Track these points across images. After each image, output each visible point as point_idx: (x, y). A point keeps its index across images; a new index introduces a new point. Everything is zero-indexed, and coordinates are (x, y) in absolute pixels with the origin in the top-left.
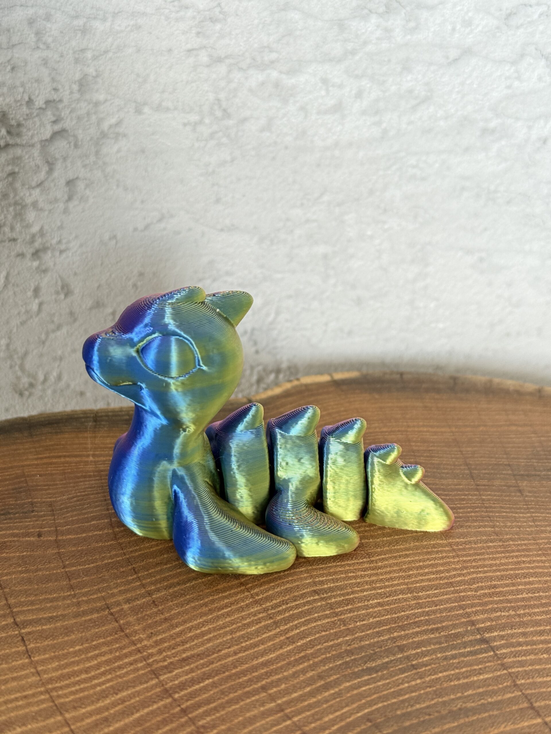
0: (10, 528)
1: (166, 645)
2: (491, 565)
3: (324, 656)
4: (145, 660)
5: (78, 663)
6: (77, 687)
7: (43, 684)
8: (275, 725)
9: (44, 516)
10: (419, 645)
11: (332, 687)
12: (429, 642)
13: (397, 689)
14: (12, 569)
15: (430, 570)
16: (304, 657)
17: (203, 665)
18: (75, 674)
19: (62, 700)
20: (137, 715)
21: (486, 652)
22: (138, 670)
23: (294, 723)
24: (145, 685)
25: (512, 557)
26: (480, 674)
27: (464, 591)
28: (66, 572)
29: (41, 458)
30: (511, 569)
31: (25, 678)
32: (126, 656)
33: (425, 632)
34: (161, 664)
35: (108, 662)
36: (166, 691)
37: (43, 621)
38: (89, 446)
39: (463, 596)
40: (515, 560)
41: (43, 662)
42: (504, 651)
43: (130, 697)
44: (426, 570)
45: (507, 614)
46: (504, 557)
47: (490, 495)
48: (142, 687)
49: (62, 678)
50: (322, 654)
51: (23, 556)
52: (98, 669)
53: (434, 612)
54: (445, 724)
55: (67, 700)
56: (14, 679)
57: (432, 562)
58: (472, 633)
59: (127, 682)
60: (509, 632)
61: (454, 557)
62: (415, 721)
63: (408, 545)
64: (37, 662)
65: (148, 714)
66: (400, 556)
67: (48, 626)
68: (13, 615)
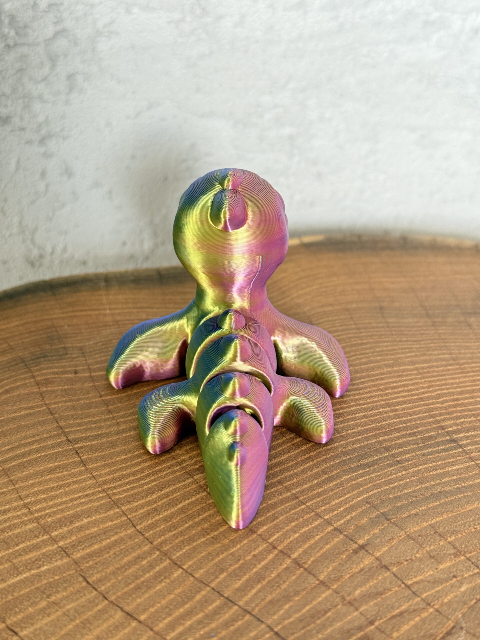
0: (50, 368)
2: (452, 384)
3: (325, 457)
4: (180, 465)
5: (126, 468)
6: (128, 487)
7: (100, 486)
8: (293, 509)
9: (77, 357)
10: (401, 445)
11: (335, 479)
12: (409, 443)
13: (387, 479)
14: (58, 399)
15: (403, 389)
16: (309, 458)
18: (124, 477)
19: (117, 497)
20: (181, 505)
21: (456, 449)
22: (175, 472)
23: (307, 507)
24: (183, 483)
25: (469, 377)
26: (453, 465)
27: (433, 404)
28: (103, 400)
29: (66, 313)
30: (469, 386)
31: (84, 481)
33: (404, 436)
34: (194, 467)
35: (149, 467)
36: (201, 487)
37: (91, 438)
38: (105, 301)
39: (432, 408)
40: (471, 379)
41: (96, 469)
42: (470, 448)
43: (173, 492)
44: (400, 389)
45: (469, 420)
46: (461, 377)
47: (444, 329)
48: (181, 484)
49: (114, 480)
50: (323, 455)
51: (65, 389)
52: (143, 472)
53: (410, 421)
54: (430, 503)
55: (121, 496)
56: (74, 482)
57: (403, 383)
58: (443, 435)
59: (169, 481)
60: (473, 433)
61: (421, 378)
62: (405, 502)
63: (382, 371)
64: (92, 469)
65: (189, 504)
66: (377, 380)
67: (96, 442)
68: (65, 434)
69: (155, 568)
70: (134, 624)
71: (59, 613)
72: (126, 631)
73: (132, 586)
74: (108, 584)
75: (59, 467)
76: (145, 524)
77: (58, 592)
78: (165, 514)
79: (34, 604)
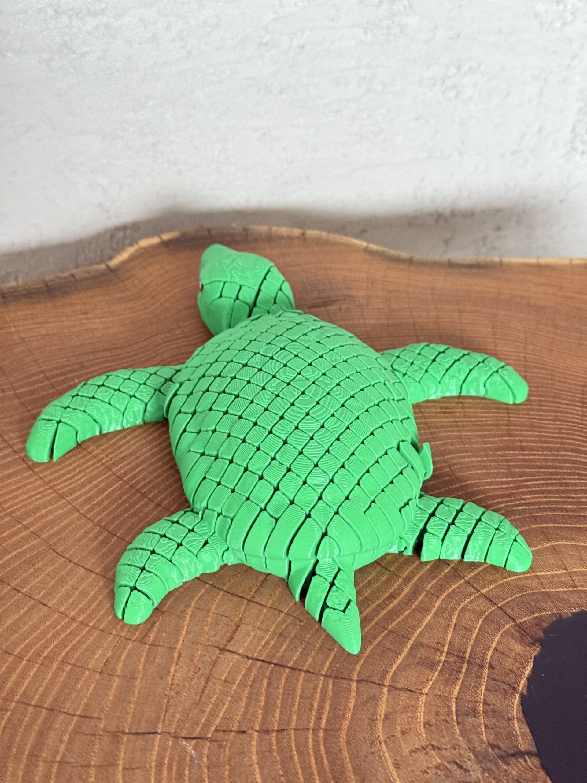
1: (109, 451)
4: (100, 462)
5: (62, 469)
6: (67, 483)
7: (47, 484)
17: (134, 460)
18: (62, 476)
19: (62, 491)
20: (107, 493)
22: (98, 468)
24: (106, 476)
31: (35, 482)
32: (88, 461)
34: (110, 462)
35: (79, 466)
36: (118, 477)
41: (41, 472)
43: (100, 483)
48: (104, 477)
49: (56, 479)
52: (75, 471)
56: (29, 484)
59: (94, 476)
64: (38, 472)
65: (112, 491)
68: (10, 446)
69: (98, 538)
70: (93, 575)
71: (43, 575)
72: (89, 580)
73: (87, 551)
74: (71, 552)
75: (13, 473)
76: (85, 509)
77: (39, 562)
78: (98, 500)
79: (26, 571)
